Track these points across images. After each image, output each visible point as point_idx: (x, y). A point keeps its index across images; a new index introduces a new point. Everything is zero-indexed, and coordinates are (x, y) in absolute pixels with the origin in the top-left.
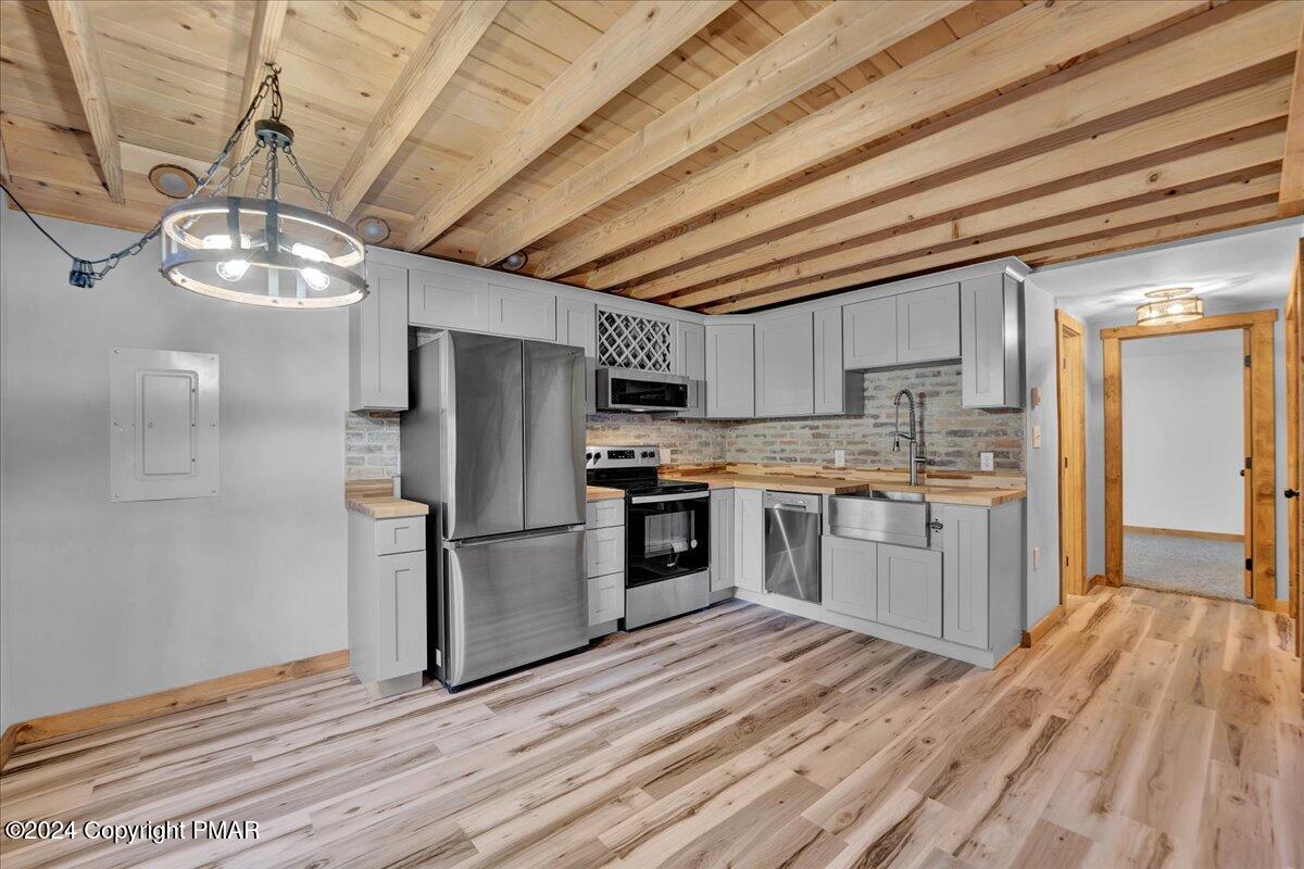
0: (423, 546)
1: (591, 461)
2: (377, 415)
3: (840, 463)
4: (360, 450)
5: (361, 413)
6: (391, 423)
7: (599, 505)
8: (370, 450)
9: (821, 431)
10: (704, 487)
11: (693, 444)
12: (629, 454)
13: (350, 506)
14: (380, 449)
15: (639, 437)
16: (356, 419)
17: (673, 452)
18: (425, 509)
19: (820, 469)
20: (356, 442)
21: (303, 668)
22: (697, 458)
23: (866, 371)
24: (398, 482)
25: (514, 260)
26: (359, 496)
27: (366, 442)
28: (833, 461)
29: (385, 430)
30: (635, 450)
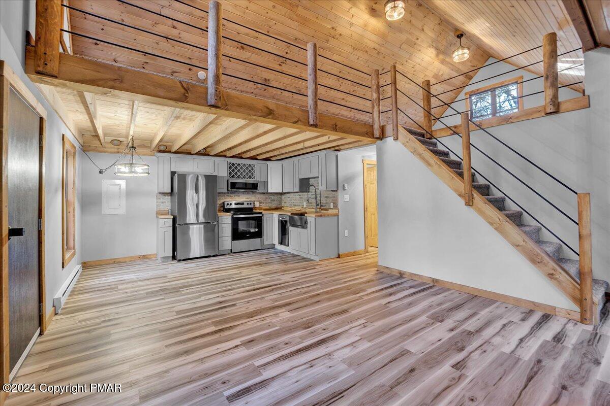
0: (172, 225)
1: (229, 206)
2: (164, 194)
3: (305, 207)
4: (160, 202)
5: (160, 193)
6: (168, 196)
7: (223, 217)
8: (163, 203)
9: (302, 196)
10: (261, 213)
11: (268, 201)
12: (243, 204)
13: (157, 217)
14: (165, 202)
15: (247, 198)
16: (159, 195)
17: (260, 203)
18: (172, 217)
19: (301, 208)
20: (159, 201)
21: (144, 257)
22: (270, 205)
23: (309, 178)
24: (170, 211)
25: (202, 151)
26: (159, 213)
27: (162, 200)
28: (303, 206)
29: (167, 197)
30: (245, 203)
